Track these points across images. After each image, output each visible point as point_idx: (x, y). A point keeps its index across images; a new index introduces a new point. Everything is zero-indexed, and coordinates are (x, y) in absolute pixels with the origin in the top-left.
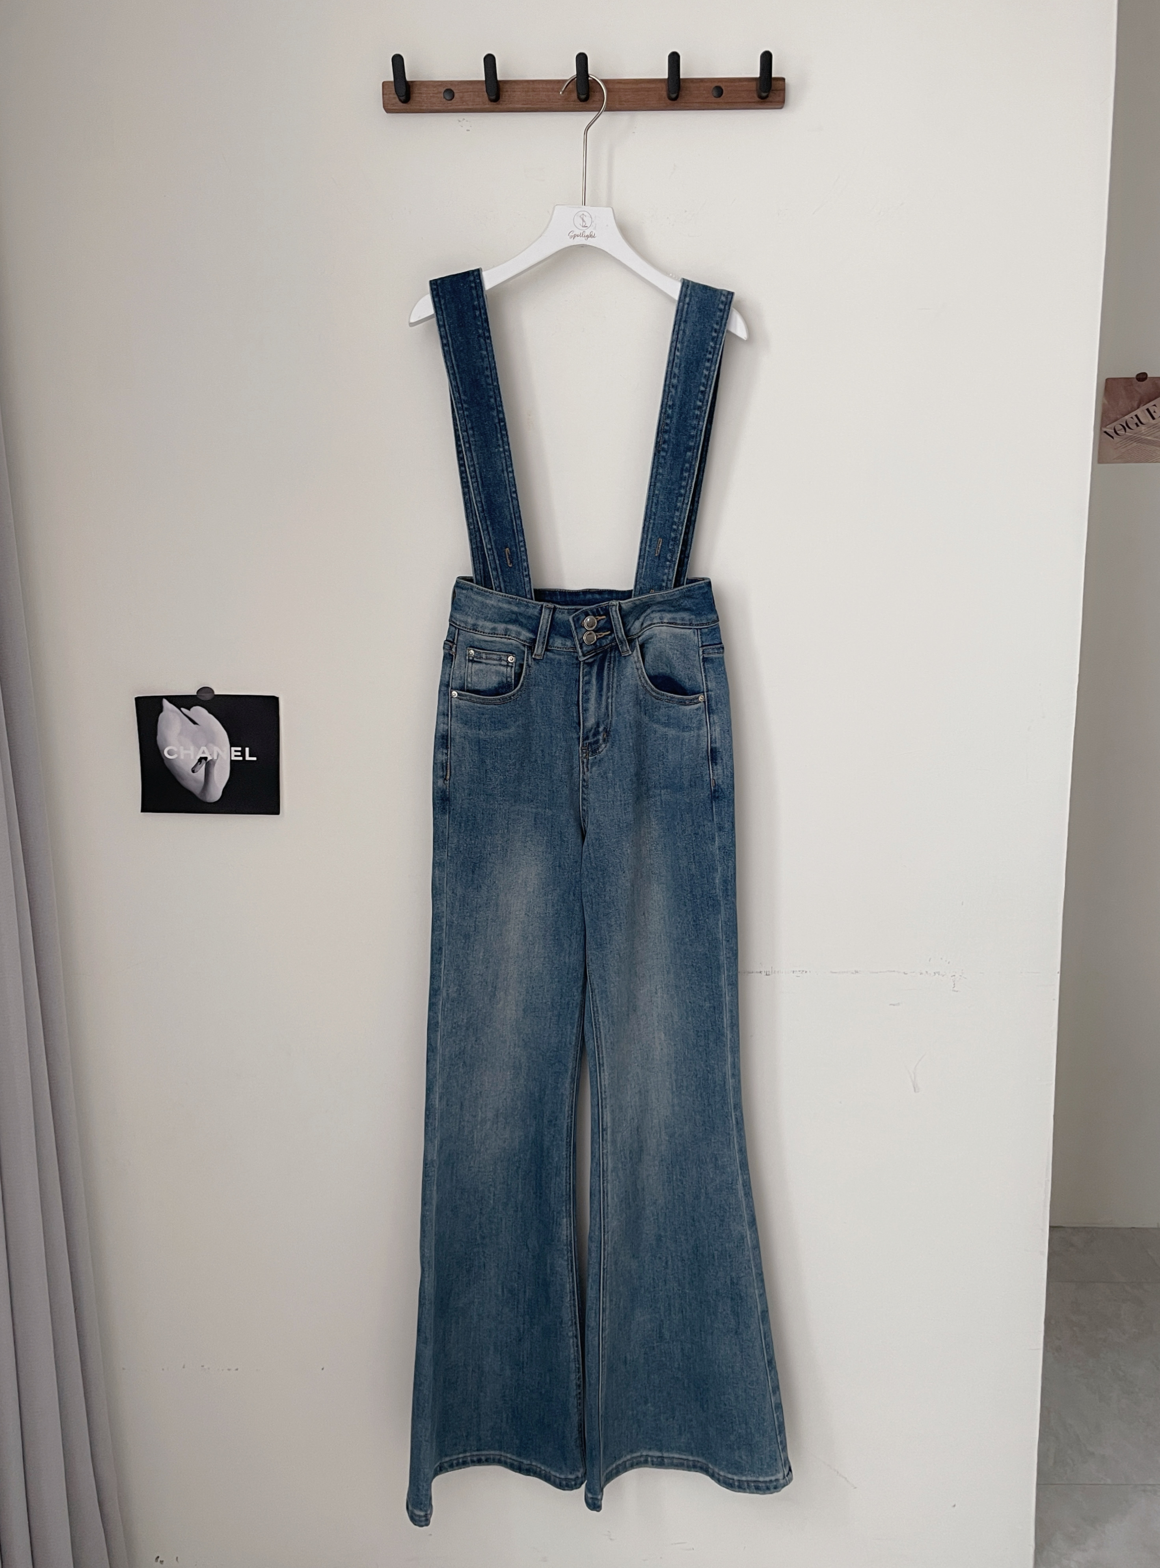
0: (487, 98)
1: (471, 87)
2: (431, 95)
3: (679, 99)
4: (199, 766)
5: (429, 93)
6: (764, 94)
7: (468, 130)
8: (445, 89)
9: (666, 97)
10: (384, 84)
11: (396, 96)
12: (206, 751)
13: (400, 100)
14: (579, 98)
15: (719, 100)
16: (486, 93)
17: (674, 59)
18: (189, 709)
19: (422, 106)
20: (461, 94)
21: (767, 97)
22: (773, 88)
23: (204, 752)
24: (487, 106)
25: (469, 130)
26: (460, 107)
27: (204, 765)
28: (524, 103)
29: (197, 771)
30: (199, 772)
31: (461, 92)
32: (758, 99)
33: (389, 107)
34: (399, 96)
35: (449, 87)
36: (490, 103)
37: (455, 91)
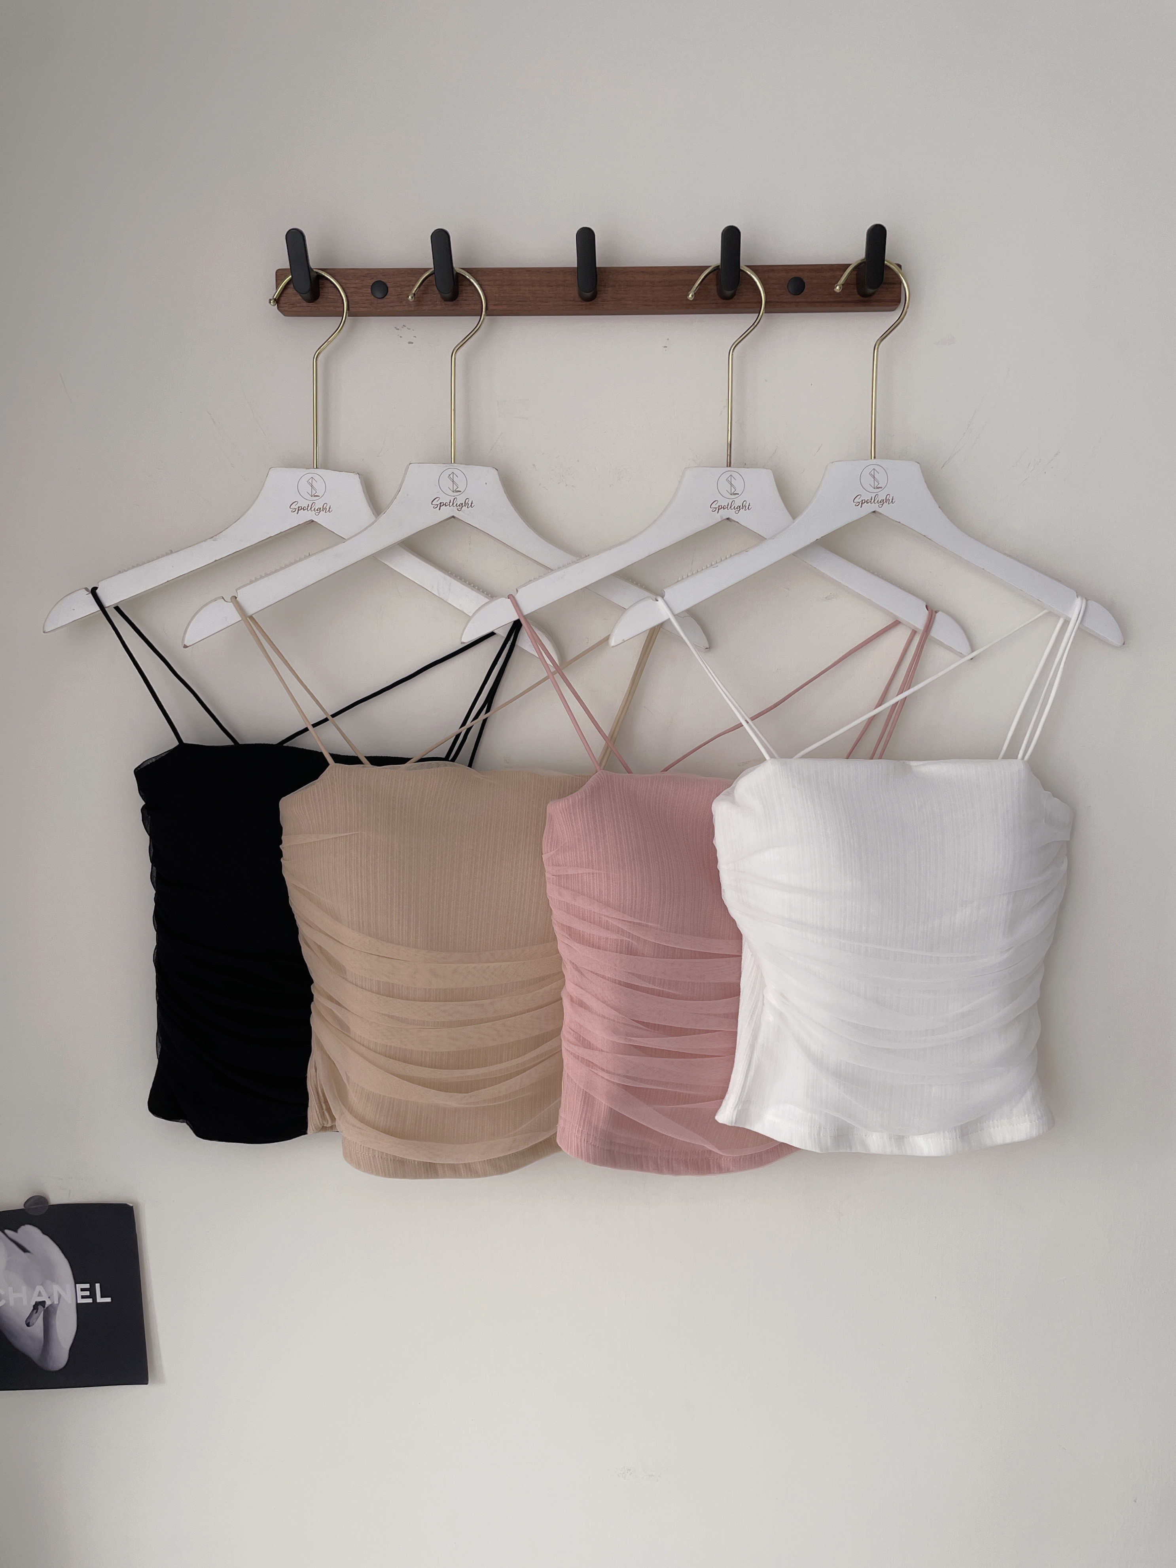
0: (439, 296)
1: (413, 278)
2: (352, 290)
3: (735, 297)
4: (35, 1316)
5: (348, 288)
6: (870, 291)
7: (409, 343)
8: (373, 281)
9: (716, 294)
10: (280, 275)
11: (295, 291)
12: (43, 1293)
13: (303, 298)
14: (580, 295)
15: (798, 298)
16: (436, 288)
17: (731, 236)
18: (16, 1231)
19: (338, 307)
20: (399, 289)
21: (874, 293)
22: (884, 281)
23: (40, 1295)
24: (438, 307)
25: (412, 343)
26: (397, 308)
27: (42, 1312)
28: (497, 303)
29: (33, 1324)
30: (36, 1324)
31: (398, 287)
32: (858, 297)
33: (286, 309)
34: (299, 293)
35: (380, 278)
36: (443, 301)
37: (388, 285)
